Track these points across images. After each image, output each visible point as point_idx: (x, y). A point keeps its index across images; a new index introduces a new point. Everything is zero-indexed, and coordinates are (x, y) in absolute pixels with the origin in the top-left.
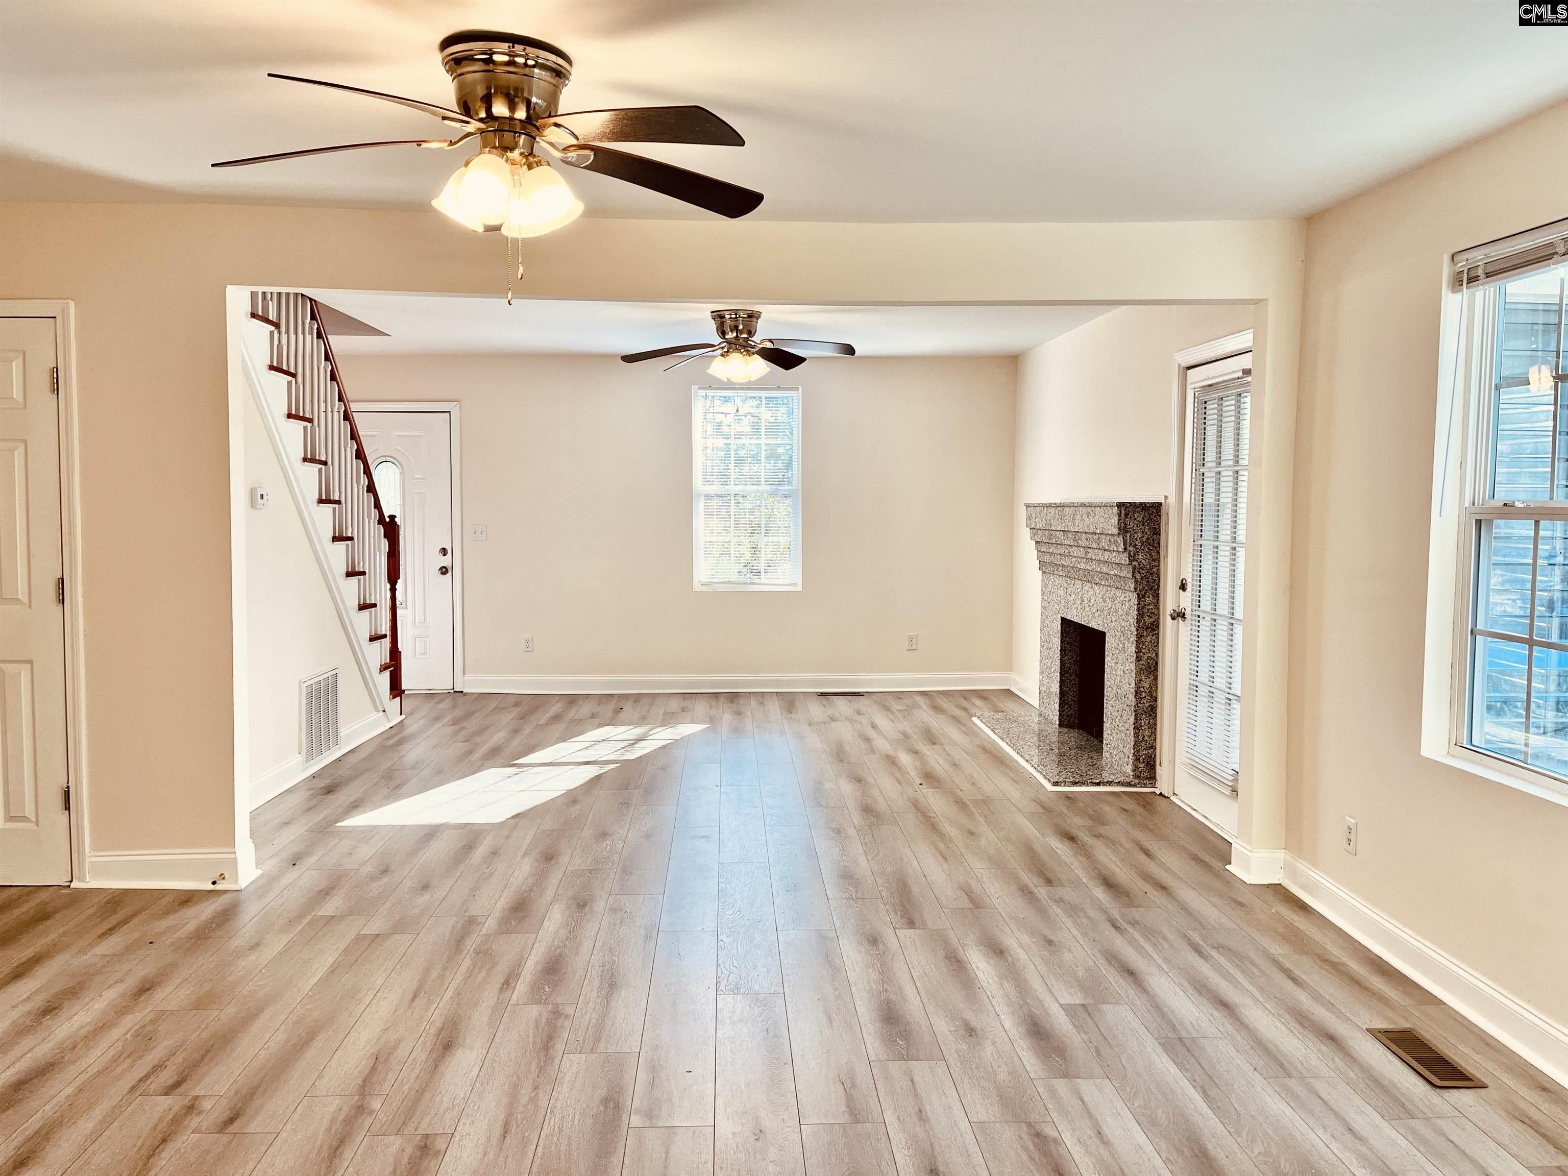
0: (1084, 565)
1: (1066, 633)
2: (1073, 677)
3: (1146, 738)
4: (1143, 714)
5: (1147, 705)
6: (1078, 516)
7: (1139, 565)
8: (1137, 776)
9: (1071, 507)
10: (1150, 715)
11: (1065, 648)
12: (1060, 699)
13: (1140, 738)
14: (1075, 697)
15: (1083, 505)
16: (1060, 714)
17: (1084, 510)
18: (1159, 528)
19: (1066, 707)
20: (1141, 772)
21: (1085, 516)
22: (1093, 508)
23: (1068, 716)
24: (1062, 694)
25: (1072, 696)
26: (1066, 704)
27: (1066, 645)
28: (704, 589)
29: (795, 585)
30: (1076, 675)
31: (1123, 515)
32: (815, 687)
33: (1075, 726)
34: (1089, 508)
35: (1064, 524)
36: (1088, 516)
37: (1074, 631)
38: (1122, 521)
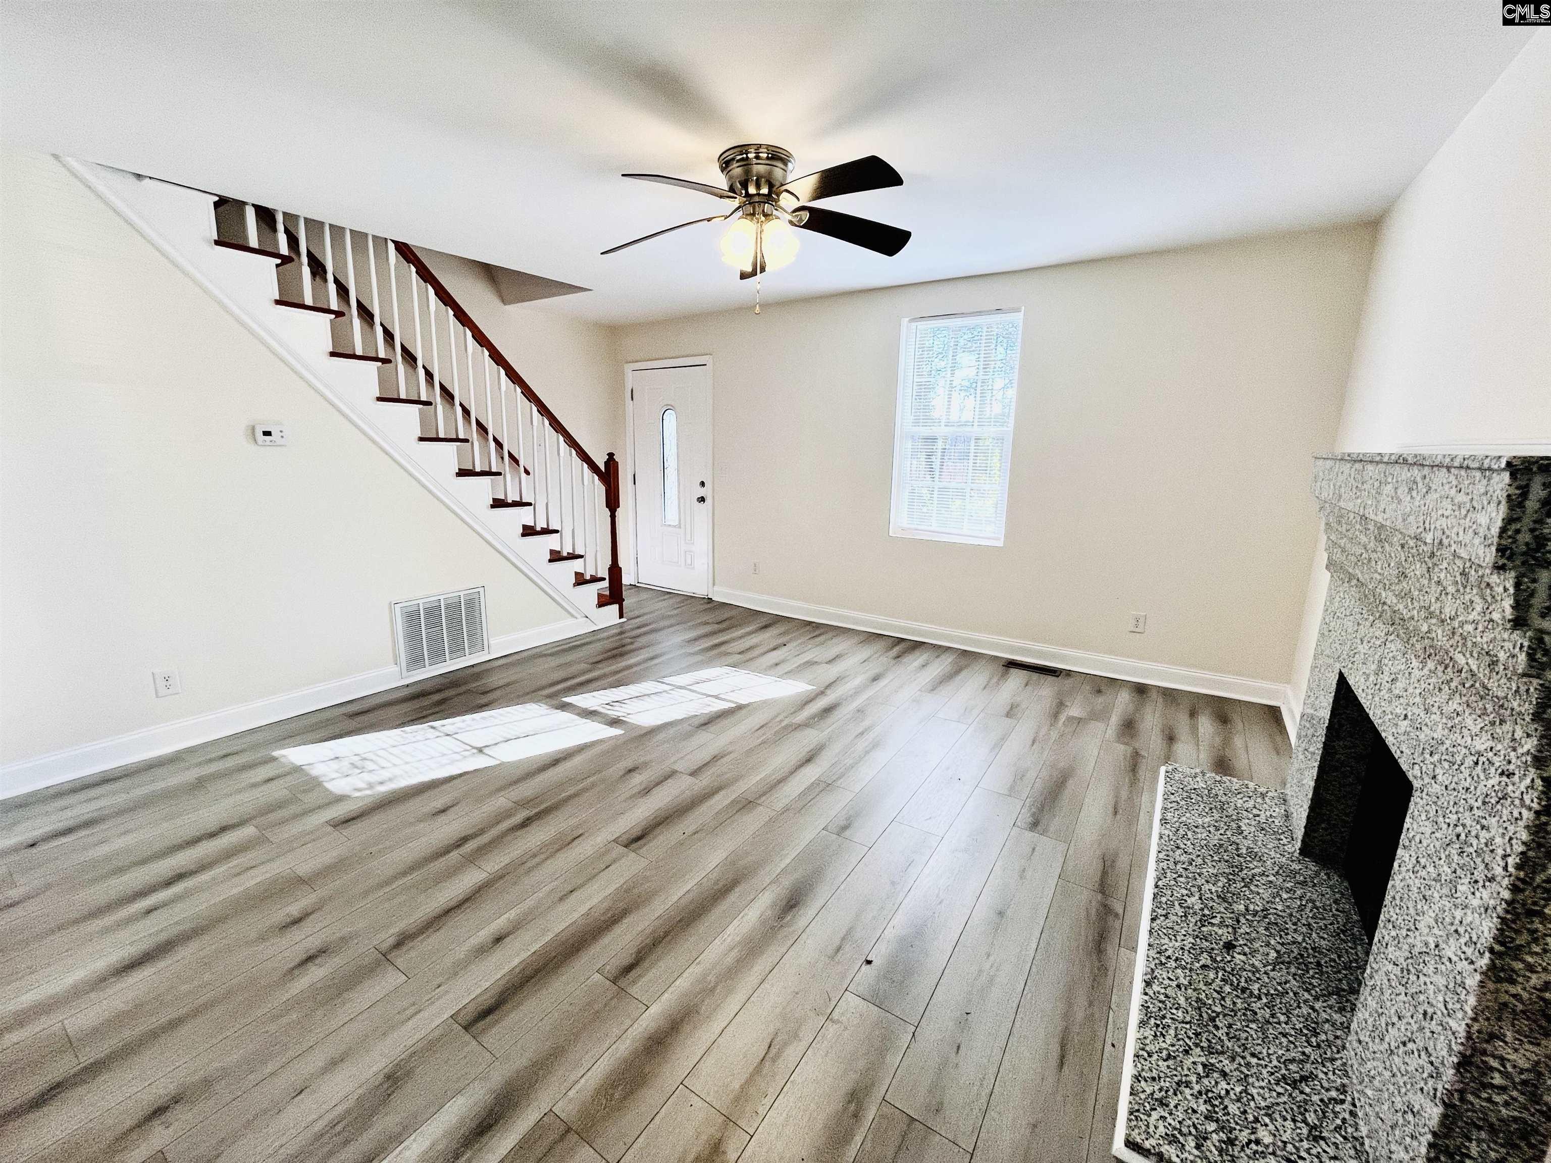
0: (1395, 601)
6: (1389, 487)
9: (1377, 463)
15: (1401, 461)
16: (1307, 834)
17: (1405, 474)
21: (1403, 490)
22: (1426, 471)
23: (1323, 841)
28: (898, 534)
29: (998, 539)
34: (1415, 471)
35: (1359, 501)
36: (1411, 490)
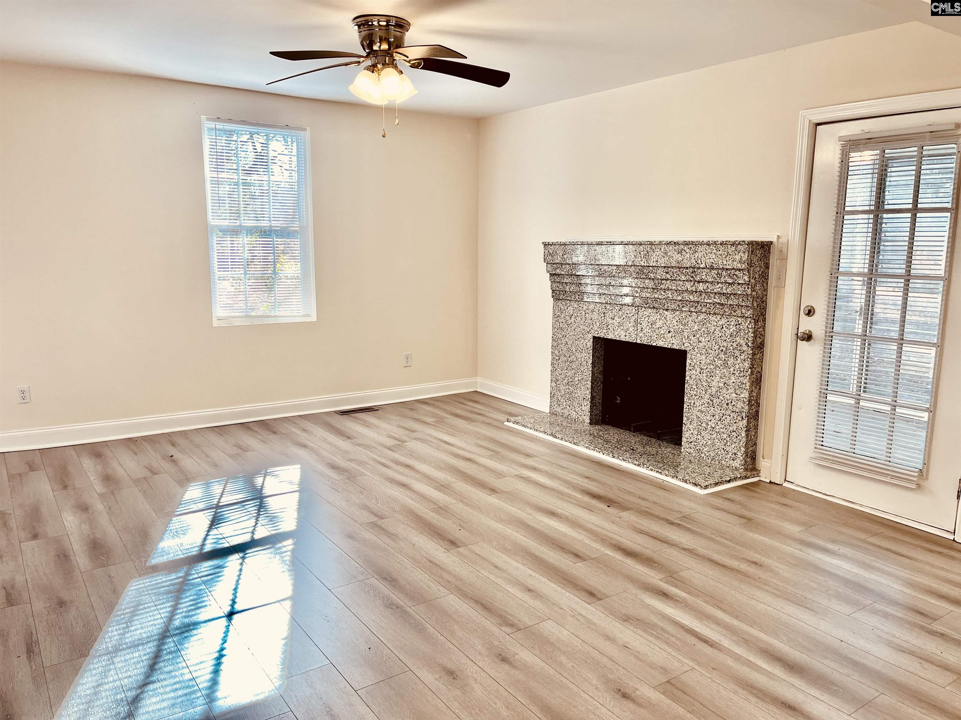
1: (596, 349)
2: (599, 384)
3: (752, 438)
4: (751, 418)
5: (754, 410)
6: (658, 253)
7: (757, 294)
8: (746, 470)
9: (644, 244)
10: (756, 418)
11: (595, 361)
12: (591, 402)
13: (749, 438)
14: (600, 399)
15: (672, 243)
16: (591, 415)
17: (671, 247)
18: (769, 262)
19: (595, 408)
20: (748, 465)
21: (672, 253)
22: (692, 246)
23: (595, 415)
24: (593, 398)
25: (598, 400)
26: (594, 405)
27: (596, 359)
28: (223, 324)
29: (308, 316)
30: (601, 382)
31: (750, 252)
32: (334, 406)
33: (599, 422)
34: (682, 246)
35: (624, 260)
36: (680, 252)
37: (601, 347)
38: (749, 257)
